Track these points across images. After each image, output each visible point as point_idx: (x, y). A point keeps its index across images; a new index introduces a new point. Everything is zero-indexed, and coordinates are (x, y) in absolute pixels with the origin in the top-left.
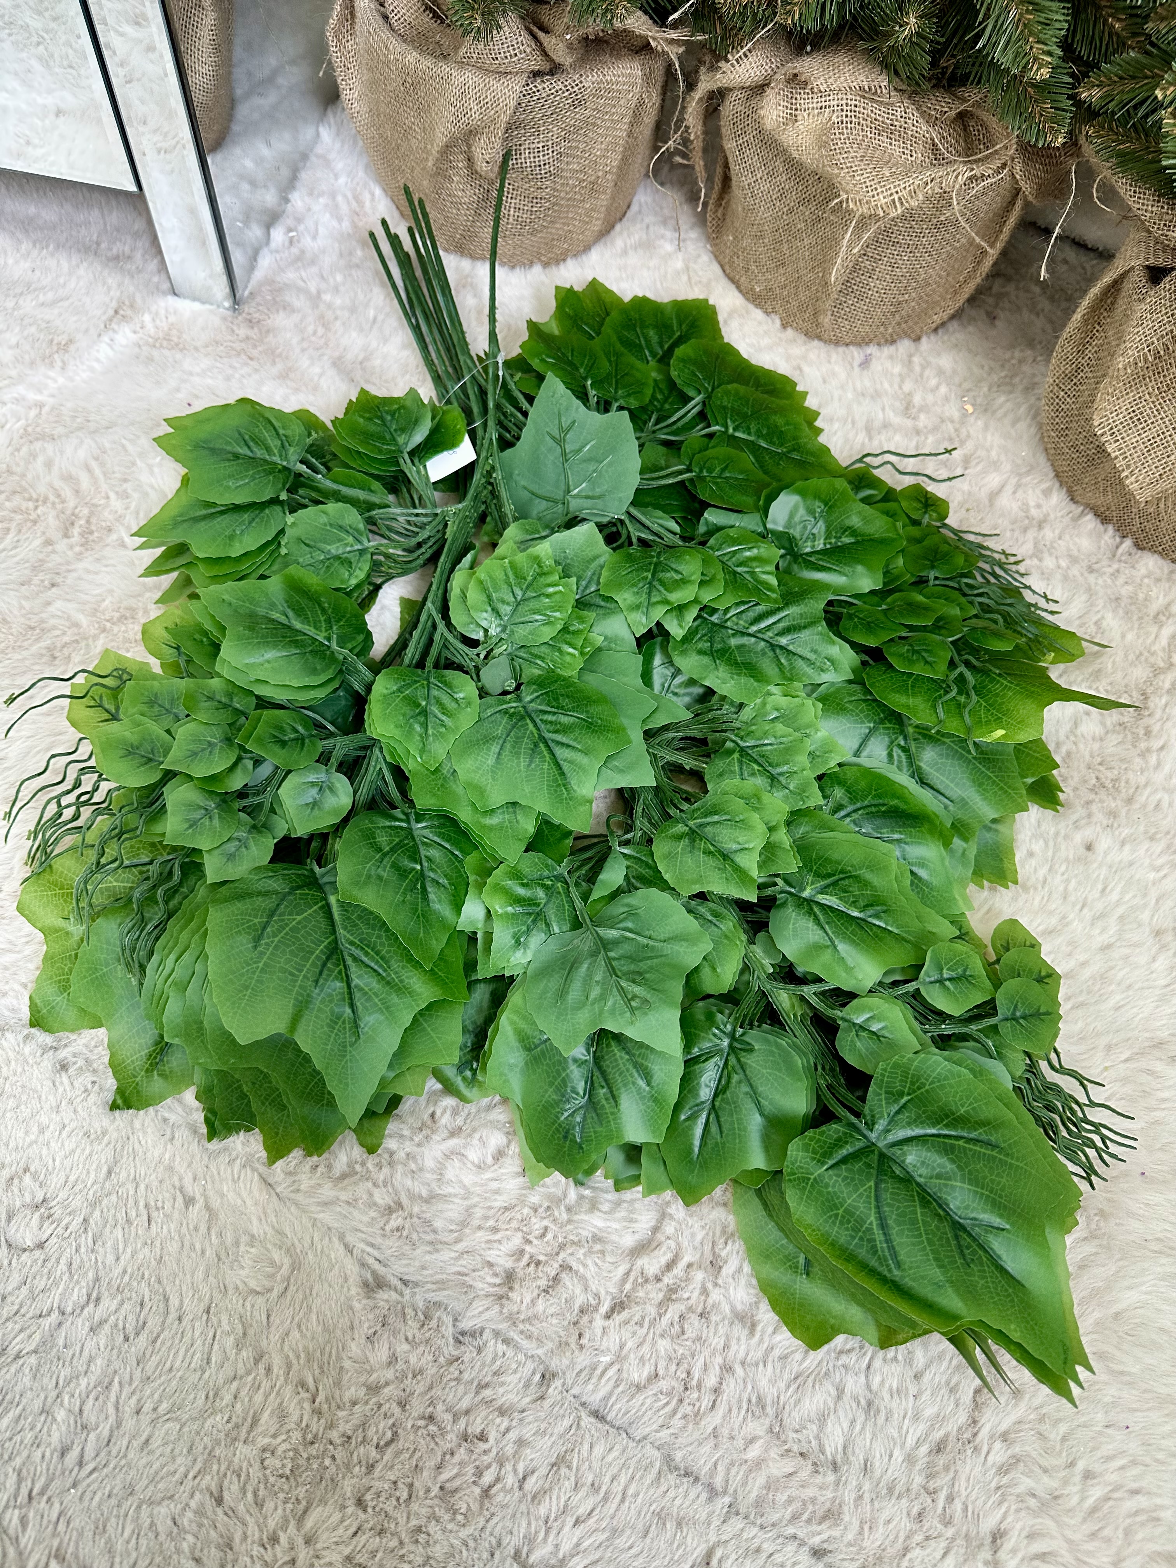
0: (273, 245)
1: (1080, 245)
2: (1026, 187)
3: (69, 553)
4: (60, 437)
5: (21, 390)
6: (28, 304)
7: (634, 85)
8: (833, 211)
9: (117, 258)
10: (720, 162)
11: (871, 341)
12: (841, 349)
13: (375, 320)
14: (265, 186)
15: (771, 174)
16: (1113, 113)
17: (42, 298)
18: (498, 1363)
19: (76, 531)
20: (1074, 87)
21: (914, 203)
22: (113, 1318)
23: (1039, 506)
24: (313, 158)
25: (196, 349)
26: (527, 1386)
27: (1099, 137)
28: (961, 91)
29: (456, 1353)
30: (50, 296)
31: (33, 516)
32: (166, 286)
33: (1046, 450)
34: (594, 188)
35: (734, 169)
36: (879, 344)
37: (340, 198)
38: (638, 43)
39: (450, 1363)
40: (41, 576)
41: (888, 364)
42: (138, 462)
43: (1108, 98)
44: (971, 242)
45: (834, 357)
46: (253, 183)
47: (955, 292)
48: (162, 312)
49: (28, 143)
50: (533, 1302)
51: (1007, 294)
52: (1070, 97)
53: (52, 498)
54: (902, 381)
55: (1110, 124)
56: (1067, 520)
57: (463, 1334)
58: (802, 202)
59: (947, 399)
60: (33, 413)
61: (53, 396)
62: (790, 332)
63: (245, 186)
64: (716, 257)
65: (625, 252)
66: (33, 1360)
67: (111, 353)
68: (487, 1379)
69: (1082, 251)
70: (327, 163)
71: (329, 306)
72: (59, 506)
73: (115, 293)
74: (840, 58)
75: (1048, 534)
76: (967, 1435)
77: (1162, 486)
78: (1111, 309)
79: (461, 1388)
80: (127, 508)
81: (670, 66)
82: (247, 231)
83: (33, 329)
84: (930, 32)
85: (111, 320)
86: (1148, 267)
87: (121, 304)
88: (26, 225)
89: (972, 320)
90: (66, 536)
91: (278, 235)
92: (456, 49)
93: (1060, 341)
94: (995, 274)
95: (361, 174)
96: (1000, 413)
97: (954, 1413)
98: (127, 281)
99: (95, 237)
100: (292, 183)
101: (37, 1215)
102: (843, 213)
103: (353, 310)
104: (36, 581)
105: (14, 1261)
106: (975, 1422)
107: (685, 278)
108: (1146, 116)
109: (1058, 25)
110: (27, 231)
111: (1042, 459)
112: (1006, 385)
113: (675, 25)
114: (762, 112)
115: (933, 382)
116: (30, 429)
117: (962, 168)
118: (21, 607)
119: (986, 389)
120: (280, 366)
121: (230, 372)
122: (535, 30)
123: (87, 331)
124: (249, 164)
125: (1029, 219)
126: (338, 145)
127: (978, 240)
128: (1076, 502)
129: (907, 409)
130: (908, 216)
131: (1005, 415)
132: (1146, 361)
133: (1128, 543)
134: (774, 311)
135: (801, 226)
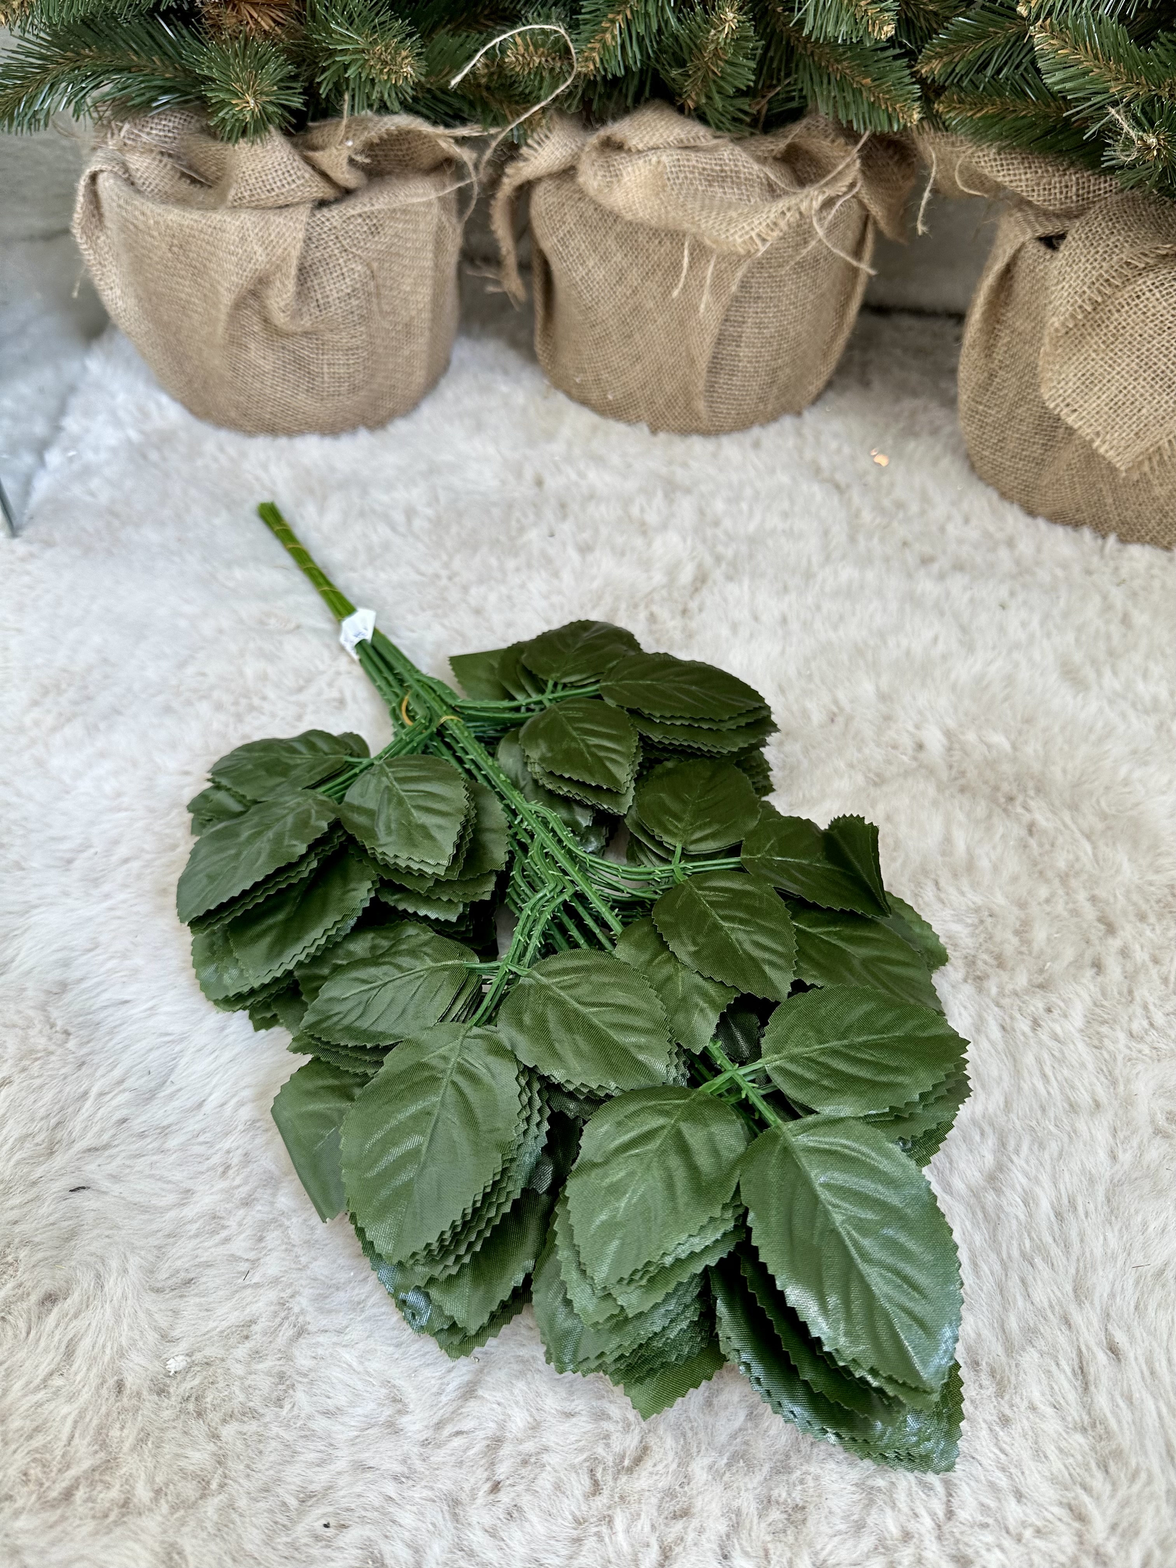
0: (50, 467)
2: (876, 211)
7: (430, 207)
11: (752, 423)
14: (31, 419)
16: (960, 81)
20: (911, 67)
21: (776, 236)
24: (83, 387)
27: (950, 114)
34: (410, 332)
36: (761, 425)
37: (121, 414)
41: (779, 441)
43: (950, 67)
45: (721, 446)
47: (825, 355)
51: (870, 361)
54: (800, 451)
55: (958, 97)
59: (853, 458)
62: (661, 436)
64: (557, 387)
65: (458, 399)
70: (101, 388)
74: (650, 117)
75: (1024, 550)
77: (1141, 446)
82: (16, 461)
84: (748, 35)
86: (1040, 239)
89: (847, 388)
91: (54, 457)
93: (964, 351)
95: (141, 387)
96: (916, 458)
100: (62, 410)
112: (910, 433)
115: (833, 445)
117: (813, 193)
119: (890, 441)
124: (8, 401)
126: (110, 370)
128: (1037, 516)
131: (922, 458)
132: (1084, 312)
133: (1112, 541)
134: (639, 419)
135: (651, 304)
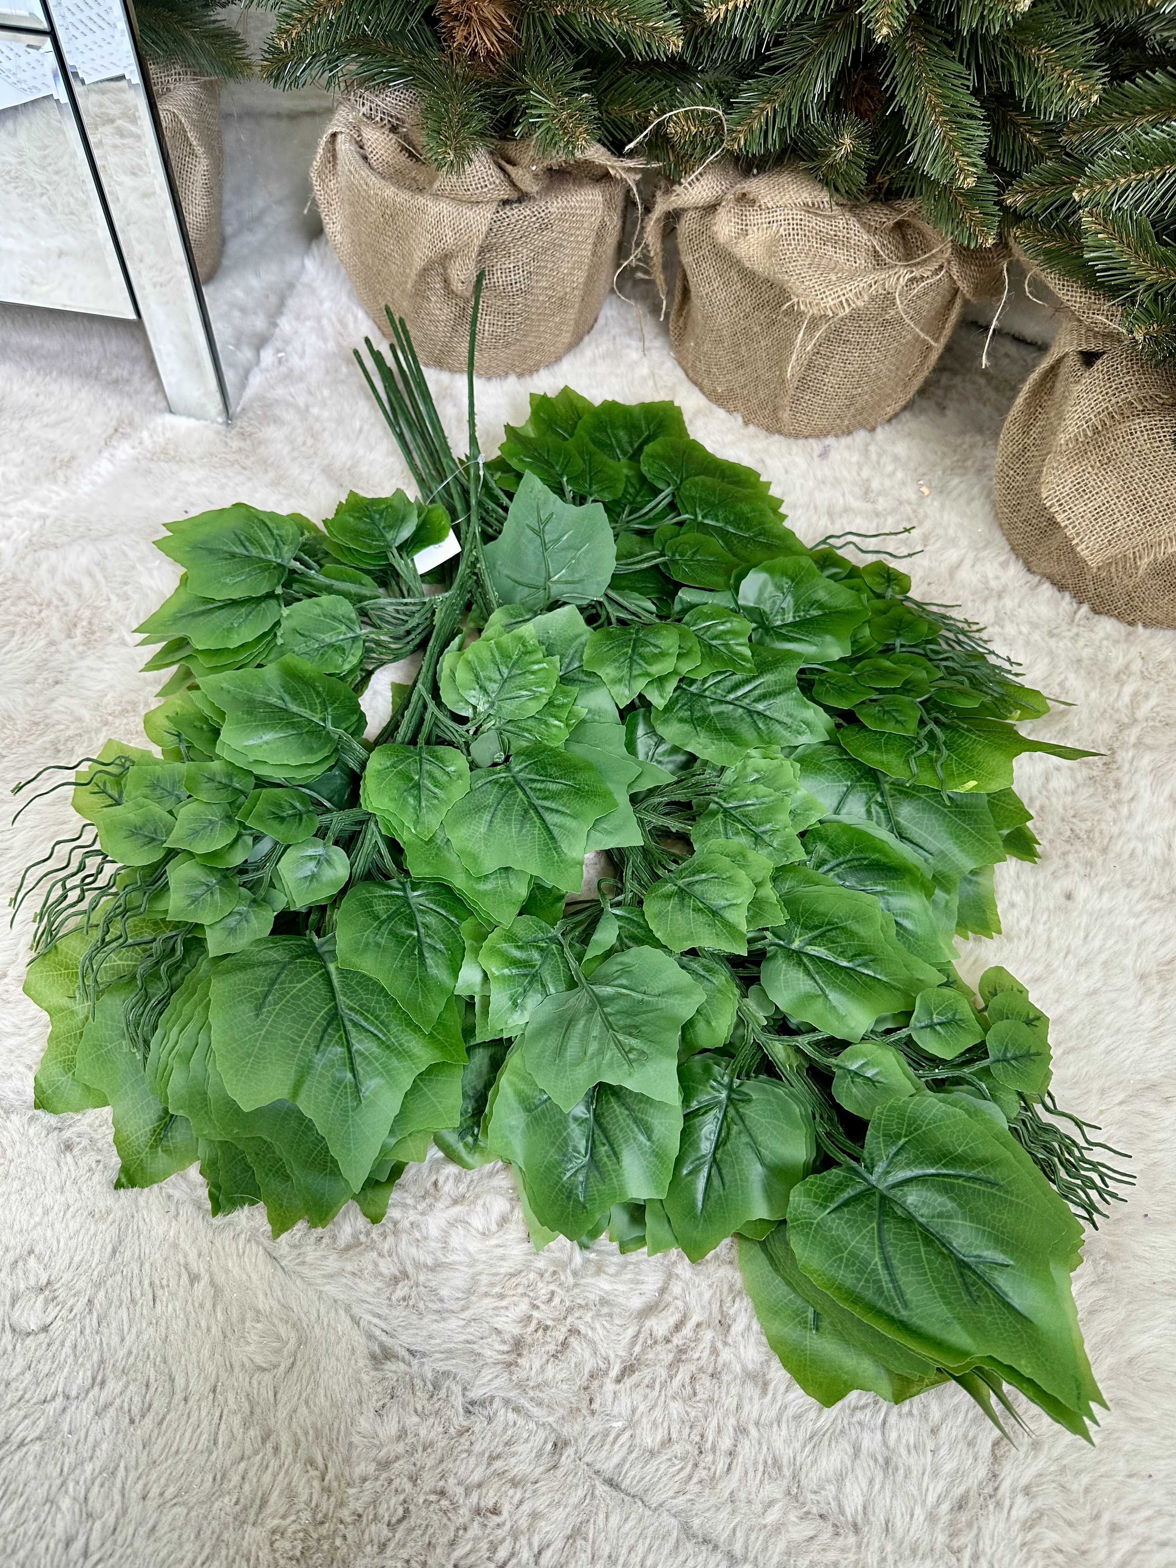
0: (263, 365)
1: (1020, 340)
2: (964, 287)
3: (73, 652)
4: (63, 545)
5: (25, 504)
6: (32, 426)
7: (595, 209)
8: (786, 313)
9: (116, 382)
10: (680, 276)
11: (829, 433)
12: (801, 442)
13: (361, 431)
14: (255, 313)
15: (727, 284)
16: (1037, 216)
17: (45, 420)
18: (509, 1433)
19: (78, 632)
20: (1000, 195)
21: (860, 304)
22: (118, 1401)
23: (997, 578)
24: (299, 287)
25: (192, 461)
26: (539, 1455)
27: (1026, 237)
28: (897, 204)
29: (465, 1423)
30: (53, 418)
31: (37, 619)
32: (162, 405)
33: (1001, 525)
34: (562, 304)
35: (692, 280)
36: (836, 436)
37: (325, 321)
38: (599, 172)
39: (460, 1434)
40: (45, 674)
41: (846, 454)
42: (138, 566)
43: (1032, 203)
44: (917, 338)
45: (794, 449)
46: (243, 311)
47: (905, 385)
48: (160, 429)
49: (32, 282)
50: (543, 1368)
51: (954, 387)
52: (995, 204)
53: (55, 602)
54: (860, 467)
55: (1035, 225)
56: (1025, 589)
57: (473, 1403)
58: (757, 307)
59: (903, 483)
60: (36, 525)
61: (56, 508)
62: (752, 428)
63: (237, 314)
64: (679, 363)
65: (594, 362)
66: (37, 1447)
67: (111, 468)
68: (499, 1450)
69: (1022, 346)
70: (313, 291)
71: (318, 419)
72: (62, 609)
73: (115, 413)
74: (785, 179)
75: (1008, 603)
76: (988, 1490)
77: (1111, 552)
78: (1050, 392)
79: (473, 1460)
80: (128, 609)
81: (629, 190)
82: (239, 354)
83: (37, 448)
84: (865, 150)
85: (111, 437)
86: (1081, 353)
87: (120, 422)
88: (30, 355)
89: (923, 411)
90: (69, 636)
91: (268, 356)
92: (431, 183)
93: (1006, 424)
94: (941, 368)
95: (344, 299)
96: (955, 494)
97: (973, 1467)
98: (126, 401)
99: (95, 363)
100: (280, 308)
101: (41, 1298)
102: (795, 315)
103: (340, 421)
104: (40, 679)
105: (18, 1346)
106: (995, 1476)
107: (651, 383)
108: (1068, 217)
109: (979, 140)
110: (31, 360)
111: (998, 535)
112: (960, 468)
113: (631, 154)
114: (715, 228)
115: (890, 468)
116: (34, 539)
117: (903, 271)
118: (26, 704)
119: (940, 473)
120: (272, 474)
121: (224, 480)
122: (503, 163)
123: (88, 448)
124: (239, 293)
125: (970, 318)
126: (322, 275)
127: (922, 335)
128: (1033, 573)
129: (866, 493)
130: (856, 316)
131: (960, 495)
132: (1086, 436)
133: (1085, 608)
134: (736, 410)
135: (757, 329)
